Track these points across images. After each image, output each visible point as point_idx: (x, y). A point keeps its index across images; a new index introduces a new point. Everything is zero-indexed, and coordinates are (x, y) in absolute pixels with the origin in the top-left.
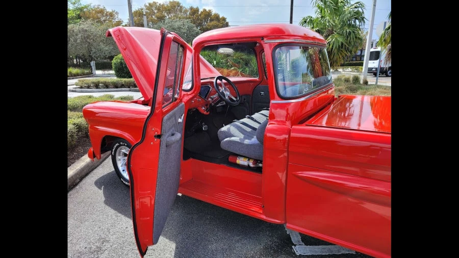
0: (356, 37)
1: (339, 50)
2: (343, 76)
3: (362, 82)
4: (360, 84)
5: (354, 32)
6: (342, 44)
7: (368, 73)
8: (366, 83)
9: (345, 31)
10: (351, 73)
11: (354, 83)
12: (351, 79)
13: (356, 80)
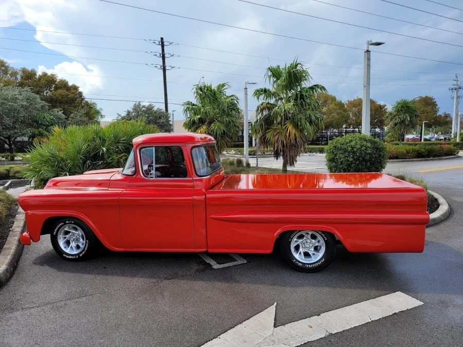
0: (235, 125)
1: (222, 137)
2: (228, 159)
3: (245, 164)
4: (243, 166)
5: (232, 121)
6: (224, 131)
7: (249, 155)
8: (248, 165)
9: (225, 120)
10: (235, 155)
11: (238, 166)
12: (235, 162)
13: (240, 162)
